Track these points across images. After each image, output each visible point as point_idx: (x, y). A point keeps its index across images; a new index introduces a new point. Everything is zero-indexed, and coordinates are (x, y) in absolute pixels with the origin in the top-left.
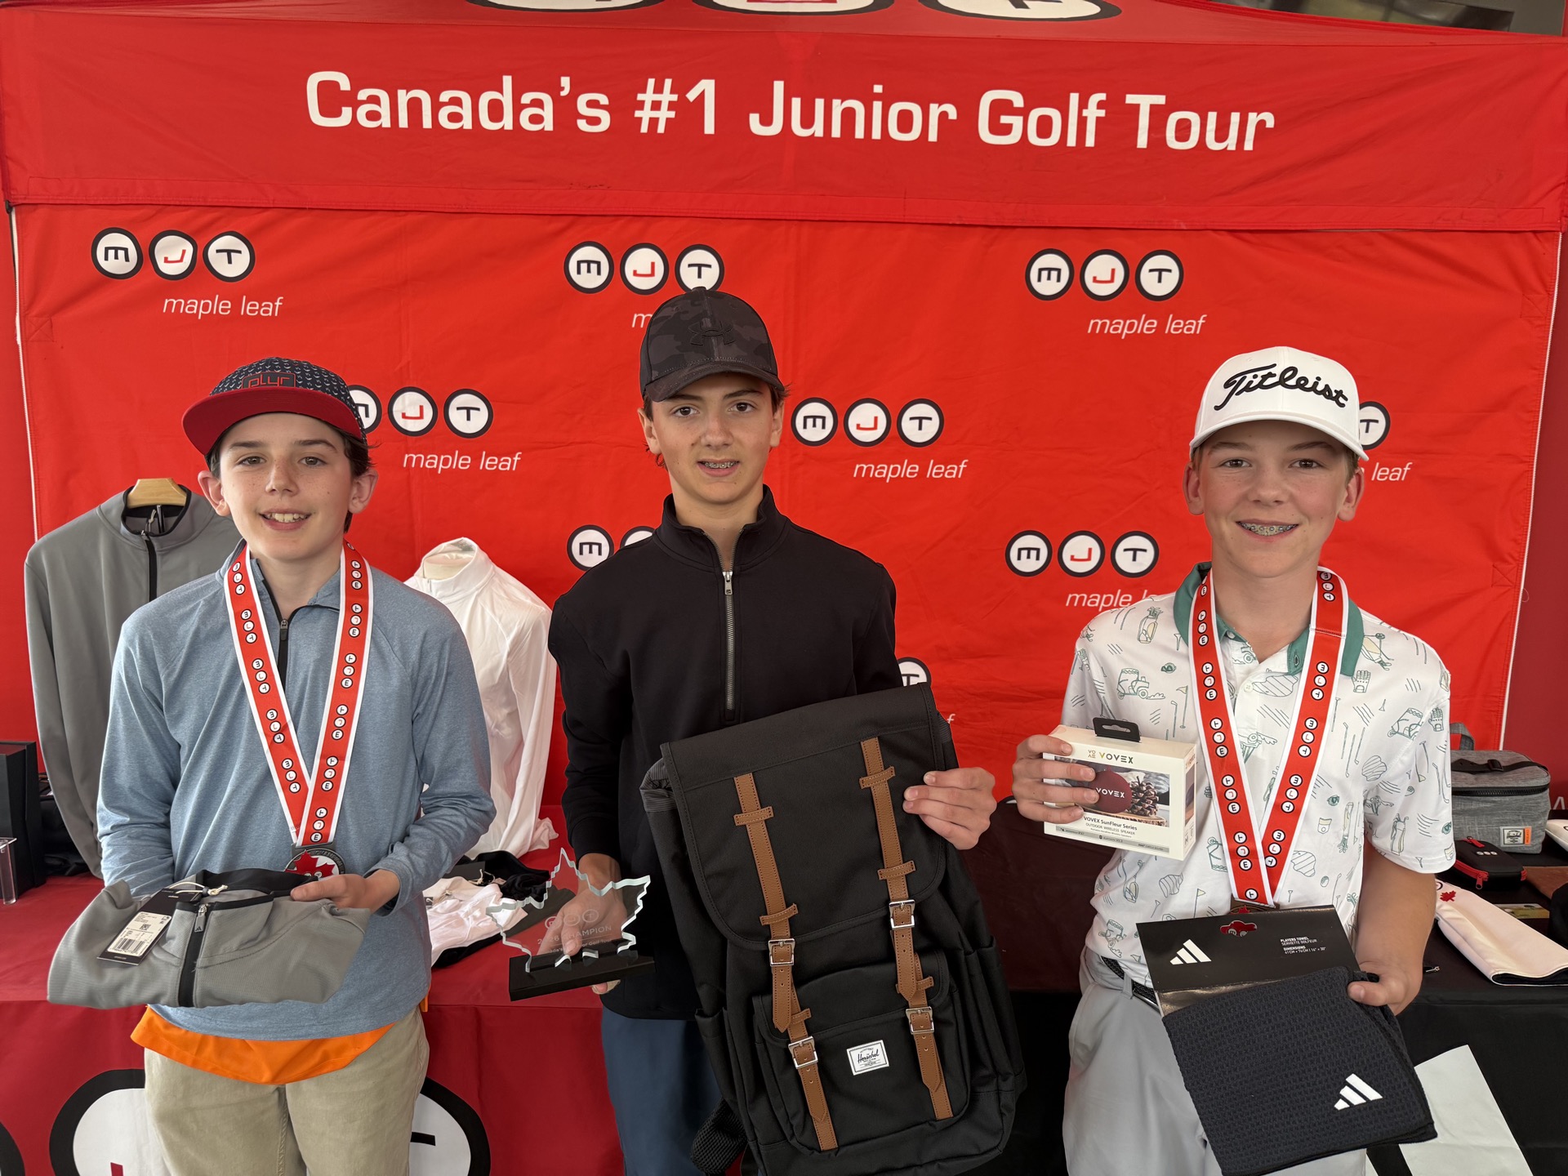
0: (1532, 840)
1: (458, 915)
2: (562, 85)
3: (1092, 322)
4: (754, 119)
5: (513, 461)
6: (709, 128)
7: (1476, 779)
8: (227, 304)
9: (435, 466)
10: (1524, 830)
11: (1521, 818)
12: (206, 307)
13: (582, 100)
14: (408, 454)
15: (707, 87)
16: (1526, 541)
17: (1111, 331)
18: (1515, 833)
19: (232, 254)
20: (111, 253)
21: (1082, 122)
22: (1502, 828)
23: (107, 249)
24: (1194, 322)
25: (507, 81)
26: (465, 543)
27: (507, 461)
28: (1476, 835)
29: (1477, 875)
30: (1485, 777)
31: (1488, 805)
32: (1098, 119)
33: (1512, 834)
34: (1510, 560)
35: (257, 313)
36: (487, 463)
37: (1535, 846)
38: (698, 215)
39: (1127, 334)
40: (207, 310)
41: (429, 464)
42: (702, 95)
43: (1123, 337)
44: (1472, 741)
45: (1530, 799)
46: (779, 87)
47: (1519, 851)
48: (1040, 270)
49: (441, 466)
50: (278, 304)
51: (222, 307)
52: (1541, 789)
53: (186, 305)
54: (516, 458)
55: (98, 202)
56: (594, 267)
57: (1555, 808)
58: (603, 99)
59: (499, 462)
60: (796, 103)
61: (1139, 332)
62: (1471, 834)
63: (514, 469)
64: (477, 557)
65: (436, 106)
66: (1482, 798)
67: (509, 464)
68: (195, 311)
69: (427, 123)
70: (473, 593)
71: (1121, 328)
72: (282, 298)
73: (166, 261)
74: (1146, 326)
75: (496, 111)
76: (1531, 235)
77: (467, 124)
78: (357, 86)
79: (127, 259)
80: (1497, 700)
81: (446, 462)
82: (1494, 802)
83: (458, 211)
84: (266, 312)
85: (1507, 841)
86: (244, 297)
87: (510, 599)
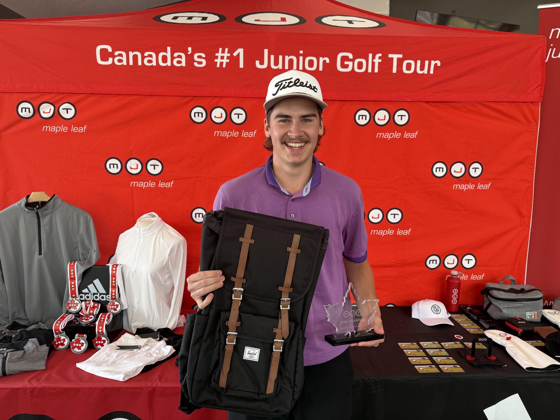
0: (537, 317)
1: (150, 352)
2: (189, 50)
3: (378, 134)
4: (257, 63)
5: (171, 184)
6: (241, 66)
7: (517, 295)
8: (66, 128)
9: (142, 186)
10: (534, 313)
11: (533, 309)
12: (58, 129)
13: (196, 55)
14: (132, 182)
15: (240, 51)
16: (531, 210)
17: (385, 137)
18: (531, 315)
19: (68, 110)
20: (24, 110)
21: (373, 63)
22: (526, 313)
23: (22, 108)
24: (414, 134)
25: (169, 49)
26: (153, 214)
27: (169, 184)
28: (518, 316)
29: (519, 330)
30: (520, 295)
31: (522, 305)
32: (379, 63)
33: (530, 315)
34: (526, 217)
35: (77, 131)
36: (161, 185)
37: (538, 319)
38: (238, 97)
39: (390, 138)
40: (59, 130)
41: (140, 185)
42: (239, 54)
43: (389, 139)
44: (515, 282)
45: (536, 302)
46: (266, 51)
47: (533, 321)
48: (359, 116)
49: (144, 186)
50: (85, 128)
51: (65, 129)
52: (540, 299)
53: (51, 128)
54: (172, 183)
55: (19, 92)
56: (200, 115)
57: (544, 305)
58: (203, 55)
59: (166, 184)
60: (272, 57)
61: (394, 137)
62: (516, 315)
63: (171, 187)
64: (157, 219)
65: (143, 58)
66: (519, 302)
67: (169, 185)
68: (54, 131)
69: (140, 63)
70: (155, 233)
71: (388, 136)
72: (86, 126)
73: (44, 112)
74: (397, 135)
75: (165, 59)
76: (530, 103)
77: (154, 64)
78: (114, 50)
79: (29, 112)
80: (523, 266)
81: (146, 184)
82: (524, 304)
83: (151, 95)
84: (81, 131)
85: (529, 317)
86: (73, 126)
87: (169, 235)
